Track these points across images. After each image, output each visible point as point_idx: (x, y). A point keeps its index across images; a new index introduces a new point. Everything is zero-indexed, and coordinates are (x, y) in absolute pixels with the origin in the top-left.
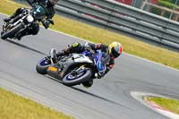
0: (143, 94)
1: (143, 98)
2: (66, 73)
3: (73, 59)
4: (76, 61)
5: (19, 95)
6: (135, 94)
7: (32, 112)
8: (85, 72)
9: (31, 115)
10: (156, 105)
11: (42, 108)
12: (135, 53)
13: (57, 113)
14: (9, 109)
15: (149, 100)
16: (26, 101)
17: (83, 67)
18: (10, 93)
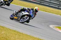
0: (54, 26)
1: (54, 27)
2: (21, 19)
3: (22, 13)
4: (24, 14)
5: (12, 29)
6: (51, 26)
7: (17, 35)
9: (16, 36)
10: (59, 29)
11: (20, 33)
12: (50, 12)
13: (25, 34)
14: (9, 34)
15: (56, 28)
16: (15, 31)
17: (26, 16)
18: (9, 29)
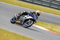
8: (31, 22)
